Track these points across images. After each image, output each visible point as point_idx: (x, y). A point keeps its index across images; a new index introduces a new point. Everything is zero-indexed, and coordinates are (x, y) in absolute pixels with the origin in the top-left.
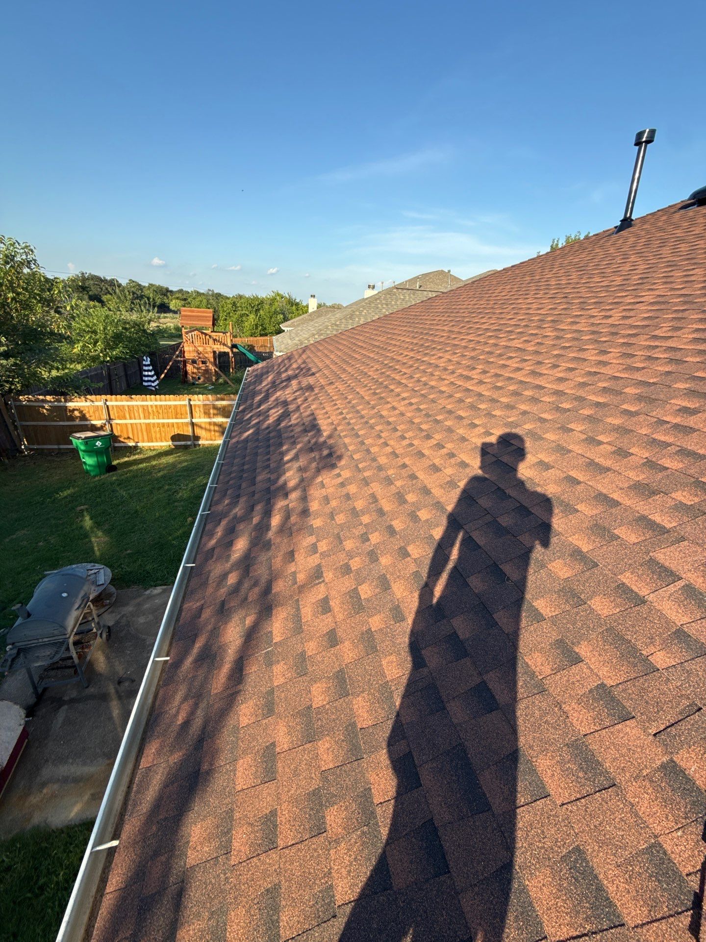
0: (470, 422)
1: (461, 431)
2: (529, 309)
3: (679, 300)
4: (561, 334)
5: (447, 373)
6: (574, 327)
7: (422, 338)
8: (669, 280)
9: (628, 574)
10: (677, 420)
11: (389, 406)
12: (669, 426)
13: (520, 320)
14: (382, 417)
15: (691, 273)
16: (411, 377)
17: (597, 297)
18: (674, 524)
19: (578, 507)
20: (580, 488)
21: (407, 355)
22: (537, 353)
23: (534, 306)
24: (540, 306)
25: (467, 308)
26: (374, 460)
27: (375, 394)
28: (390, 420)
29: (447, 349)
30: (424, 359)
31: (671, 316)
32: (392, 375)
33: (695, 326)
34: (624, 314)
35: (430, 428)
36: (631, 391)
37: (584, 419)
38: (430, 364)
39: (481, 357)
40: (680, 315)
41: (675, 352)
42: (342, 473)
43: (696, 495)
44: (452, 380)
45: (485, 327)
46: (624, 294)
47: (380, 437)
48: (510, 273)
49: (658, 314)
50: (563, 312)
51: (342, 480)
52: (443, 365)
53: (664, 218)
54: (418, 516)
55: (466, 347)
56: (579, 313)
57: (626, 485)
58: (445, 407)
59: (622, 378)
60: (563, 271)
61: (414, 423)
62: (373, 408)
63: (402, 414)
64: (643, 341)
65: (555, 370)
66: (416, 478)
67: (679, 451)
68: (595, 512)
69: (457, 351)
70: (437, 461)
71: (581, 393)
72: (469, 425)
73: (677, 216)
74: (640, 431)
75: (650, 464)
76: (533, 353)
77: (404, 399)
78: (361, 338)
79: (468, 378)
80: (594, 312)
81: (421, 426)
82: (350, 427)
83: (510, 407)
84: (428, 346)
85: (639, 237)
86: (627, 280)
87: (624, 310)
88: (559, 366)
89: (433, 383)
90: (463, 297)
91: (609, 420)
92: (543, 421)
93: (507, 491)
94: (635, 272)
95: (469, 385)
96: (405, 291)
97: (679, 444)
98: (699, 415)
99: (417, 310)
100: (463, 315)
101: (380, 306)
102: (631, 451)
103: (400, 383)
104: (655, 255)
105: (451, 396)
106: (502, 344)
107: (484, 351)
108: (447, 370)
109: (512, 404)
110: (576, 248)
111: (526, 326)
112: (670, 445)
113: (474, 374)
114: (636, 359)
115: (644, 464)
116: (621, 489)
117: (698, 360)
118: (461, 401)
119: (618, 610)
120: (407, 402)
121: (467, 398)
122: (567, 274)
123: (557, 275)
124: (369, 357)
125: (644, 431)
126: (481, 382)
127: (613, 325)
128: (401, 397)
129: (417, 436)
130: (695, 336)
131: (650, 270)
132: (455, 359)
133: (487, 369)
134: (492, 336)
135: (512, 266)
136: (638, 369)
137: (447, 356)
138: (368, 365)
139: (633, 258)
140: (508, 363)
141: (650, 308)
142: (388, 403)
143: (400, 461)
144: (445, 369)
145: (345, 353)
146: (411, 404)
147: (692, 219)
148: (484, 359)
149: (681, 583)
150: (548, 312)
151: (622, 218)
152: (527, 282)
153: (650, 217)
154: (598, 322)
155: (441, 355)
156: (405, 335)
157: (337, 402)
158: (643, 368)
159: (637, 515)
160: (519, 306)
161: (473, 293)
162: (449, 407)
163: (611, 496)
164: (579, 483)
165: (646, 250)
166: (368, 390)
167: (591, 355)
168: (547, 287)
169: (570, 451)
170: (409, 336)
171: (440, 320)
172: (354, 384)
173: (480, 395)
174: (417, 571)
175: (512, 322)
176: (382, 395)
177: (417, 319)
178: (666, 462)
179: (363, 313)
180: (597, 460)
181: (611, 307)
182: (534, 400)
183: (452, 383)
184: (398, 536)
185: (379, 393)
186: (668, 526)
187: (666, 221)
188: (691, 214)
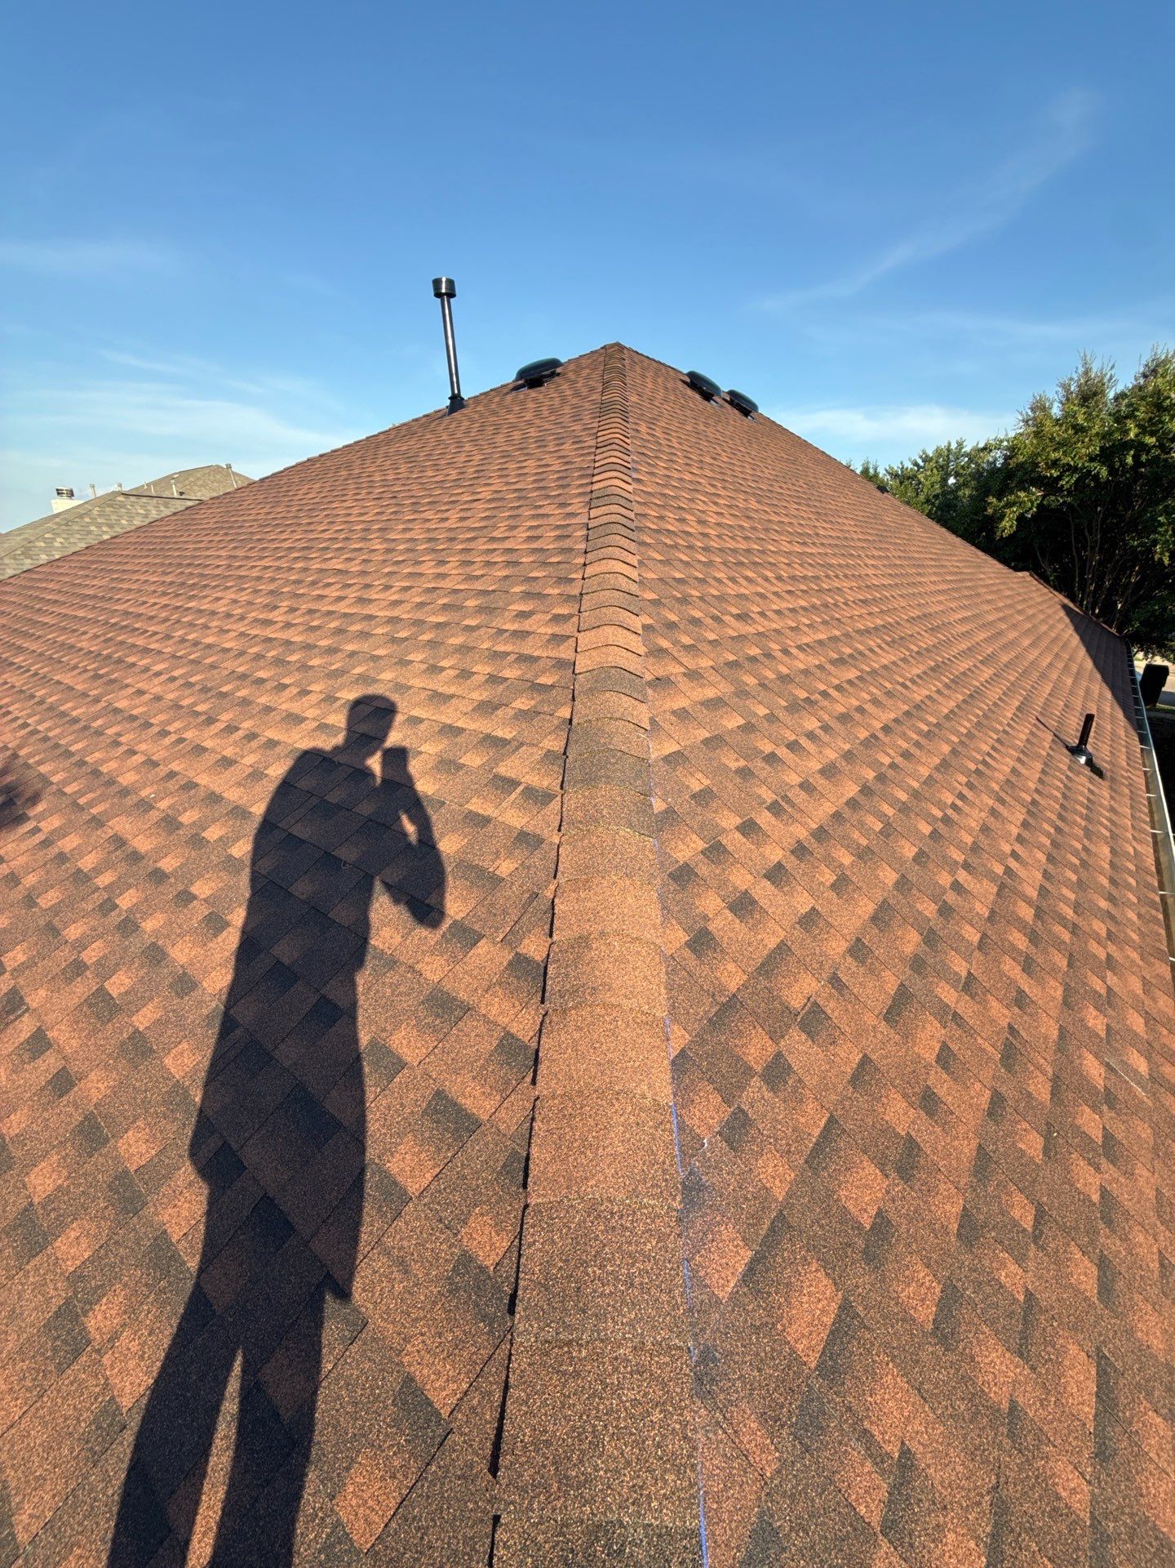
0: (276, 683)
1: (263, 700)
2: (349, 515)
3: (515, 495)
4: (392, 546)
5: (232, 620)
6: (407, 536)
7: (182, 573)
8: (505, 473)
9: (474, 800)
10: (515, 627)
11: (130, 690)
12: (507, 634)
13: (337, 531)
14: (117, 711)
15: (524, 464)
16: (168, 637)
17: (431, 496)
18: (514, 733)
19: (422, 749)
20: (422, 727)
21: (155, 604)
22: (363, 573)
23: (355, 511)
24: (362, 511)
25: (254, 520)
26: (111, 782)
27: (97, 677)
28: (135, 712)
29: (228, 584)
30: (190, 605)
31: (507, 514)
32: (129, 641)
33: (528, 524)
34: (462, 514)
35: (211, 708)
36: (471, 603)
37: (424, 646)
38: (201, 611)
39: (285, 590)
40: (514, 513)
41: (512, 553)
42: (42, 825)
43: (533, 699)
44: (242, 629)
45: (286, 545)
46: (462, 491)
47: (117, 744)
48: (318, 466)
49: (495, 513)
50: (392, 517)
51: (44, 837)
52: (224, 609)
53: (497, 399)
54: (204, 838)
55: (259, 578)
56: (412, 517)
57: (470, 708)
58: (234, 672)
59: (462, 590)
60: (389, 462)
61: (182, 707)
62: (97, 700)
63: (158, 698)
64: (480, 545)
65: (388, 593)
66: (197, 785)
67: (516, 659)
68: (441, 747)
69: (245, 586)
70: (229, 752)
71: (419, 615)
72: (275, 688)
73: (509, 398)
74: (481, 647)
75: (493, 679)
76: (359, 575)
77: (158, 674)
78: (50, 586)
79: (268, 623)
80: (428, 515)
81: (195, 709)
82: (49, 744)
83: (331, 651)
84: (194, 584)
85: (473, 421)
86: (463, 473)
87: (461, 510)
88: (392, 587)
89: (209, 640)
90: (248, 502)
91: (452, 641)
92: (375, 659)
94: (470, 463)
95: (269, 632)
96: (145, 500)
97: (517, 651)
98: (534, 616)
99: (167, 528)
100: (250, 530)
101: (93, 528)
102: (473, 670)
103: (146, 651)
104: (489, 444)
105: (242, 653)
106: (314, 567)
107: (288, 581)
108: (232, 616)
109: (335, 645)
110: (403, 432)
111: (347, 539)
112: (508, 654)
113: (277, 616)
114: (475, 566)
115: (487, 681)
116: (465, 714)
117: (531, 559)
118: (259, 657)
119: (466, 840)
120: (164, 677)
121: (268, 652)
122: (394, 466)
123: (383, 468)
124: (76, 617)
125: (485, 646)
126: (288, 625)
127: (450, 530)
128: (151, 673)
129: (189, 724)
130: (528, 534)
131: (484, 462)
132: (243, 597)
133: (295, 606)
134: (298, 558)
135: (321, 456)
136: (478, 578)
137: (230, 595)
138: (75, 631)
139: (467, 447)
140: (326, 592)
141: (486, 506)
142: (127, 686)
143: (162, 771)
144: (229, 615)
145: (17, 618)
146: (173, 679)
147: (523, 402)
148: (289, 592)
150: (374, 518)
151: (450, 395)
152: (342, 478)
153: (483, 397)
154: (434, 527)
155: (219, 595)
156: (147, 571)
157: (10, 709)
158: (482, 576)
159: (481, 736)
160: (335, 512)
161: (263, 496)
162: (241, 669)
163: (456, 725)
164: (421, 721)
165: (480, 437)
166: (80, 674)
167: (428, 569)
168: (371, 484)
169: (410, 687)
170: (154, 572)
171: (211, 541)
172: (46, 669)
173: (288, 643)
175: (326, 535)
176: (112, 677)
177: (168, 543)
178: (508, 673)
179: (57, 544)
180: (440, 690)
181: (447, 507)
182: (364, 635)
183: (242, 634)
184: (172, 880)
185: (107, 674)
186: (508, 736)
187: (499, 404)
188: (522, 397)
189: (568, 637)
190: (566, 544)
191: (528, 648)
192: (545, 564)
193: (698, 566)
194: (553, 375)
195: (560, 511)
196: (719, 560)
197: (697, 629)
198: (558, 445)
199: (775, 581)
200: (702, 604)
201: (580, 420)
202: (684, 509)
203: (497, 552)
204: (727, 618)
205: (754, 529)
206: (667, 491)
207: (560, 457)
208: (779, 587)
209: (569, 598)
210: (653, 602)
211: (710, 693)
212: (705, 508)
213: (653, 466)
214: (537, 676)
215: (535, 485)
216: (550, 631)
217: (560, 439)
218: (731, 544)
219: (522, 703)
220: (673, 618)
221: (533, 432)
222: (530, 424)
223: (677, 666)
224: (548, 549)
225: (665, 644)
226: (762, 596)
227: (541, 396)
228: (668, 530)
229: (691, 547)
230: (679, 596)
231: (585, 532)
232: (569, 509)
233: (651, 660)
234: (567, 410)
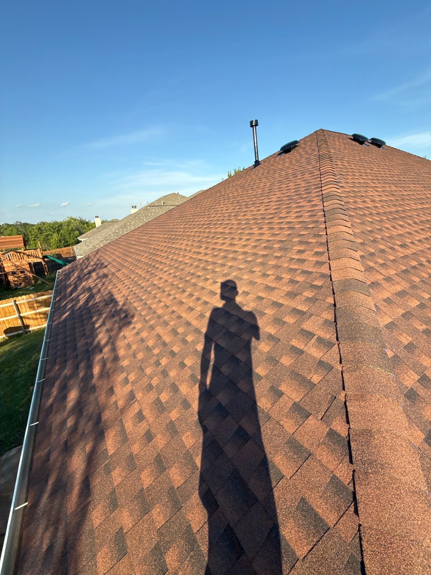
0: (205, 277)
1: (201, 284)
2: (222, 210)
3: (287, 198)
4: (240, 222)
5: (187, 252)
6: (245, 218)
7: (170, 234)
8: (281, 189)
9: (294, 340)
10: (297, 257)
11: (158, 277)
12: (295, 260)
13: (219, 217)
14: (154, 285)
15: (288, 185)
16: (168, 258)
17: (252, 201)
18: (307, 308)
19: (266, 312)
20: (265, 301)
21: (163, 245)
22: (231, 233)
23: (225, 209)
24: (227, 208)
25: (190, 214)
26: (155, 312)
27: (148, 272)
28: (160, 286)
29: (185, 238)
30: (173, 246)
31: (285, 207)
32: (156, 259)
33: (295, 210)
34: (265, 208)
35: (183, 286)
36: (276, 246)
37: (259, 265)
38: (177, 248)
39: (203, 240)
40: (288, 206)
41: (290, 223)
42: (136, 326)
43: (313, 292)
44: (191, 255)
45: (202, 223)
46: (264, 198)
47: (155, 298)
48: (209, 192)
49: (280, 206)
50: (238, 210)
51: (137, 331)
52: (184, 247)
53: (273, 160)
54: (186, 340)
55: (194, 236)
56: (246, 210)
57: (284, 294)
58: (189, 272)
59: (271, 240)
60: (234, 189)
61: (174, 285)
62: (148, 281)
63: (166, 281)
64: (276, 220)
65: (241, 241)
66: (182, 317)
67: (301, 272)
68: (273, 312)
69: (190, 239)
70: (191, 305)
71: (255, 251)
72: (204, 279)
73: (277, 158)
75: (292, 281)
76: (229, 234)
77: (166, 272)
78: (133, 239)
79: (199, 253)
80: (252, 209)
81: (178, 286)
82: (136, 295)
83: (223, 265)
84: (174, 238)
85: (264, 170)
86: (264, 191)
87: (265, 206)
88: (242, 239)
89: (180, 259)
90: (188, 207)
91: (270, 263)
92: (240, 269)
93: (230, 312)
94: (266, 187)
95: (200, 257)
96: (155, 207)
97: (301, 268)
98: (306, 252)
99: (164, 218)
100: (189, 218)
101: (141, 218)
102: (282, 276)
103: (161, 263)
104: (273, 178)
105: (191, 265)
106: (212, 231)
107: (204, 237)
108: (187, 250)
109: (224, 263)
110: (238, 177)
111: (223, 220)
112: (297, 270)
113: (202, 250)
114: (275, 230)
115: (289, 282)
116: (282, 297)
117: (300, 226)
118: (197, 267)
119: (293, 360)
120: (168, 273)
121: (200, 265)
122: (236, 190)
123: (232, 191)
124: (140, 250)
125: (286, 265)
126: (206, 254)
127: (262, 214)
128: (164, 271)
129: (177, 292)
130: (296, 215)
131: (272, 185)
132: (190, 243)
133: (208, 246)
134: (207, 227)
135: (210, 188)
136: (277, 235)
137: (185, 242)
138: (140, 255)
139: (264, 180)
140: (218, 241)
141: (276, 204)
142: (157, 276)
143: (170, 310)
144: (186, 250)
145: (125, 250)
146: (170, 274)
147: (284, 160)
148: (205, 241)
149: (315, 337)
150: (231, 211)
151: (255, 161)
152: (218, 196)
153: (267, 159)
154: (255, 213)
155: (182, 242)
156: (159, 234)
157: (125, 282)
158: (279, 234)
159: (291, 308)
160: (217, 209)
161: (192, 205)
162: (192, 271)
163: (279, 302)
164: (263, 299)
165: (268, 175)
166: (143, 270)
167: (256, 231)
168: (229, 198)
169: (256, 283)
170: (161, 234)
171: (177, 222)
172: (133, 268)
173: (207, 261)
174: (192, 374)
175: (215, 219)
176: (152, 272)
177: (164, 223)
178: (298, 279)
179: (132, 223)
180: (269, 285)
181: (259, 205)
182: (234, 259)
183: (191, 257)
184: (177, 356)
185: (151, 271)
186: (305, 310)
187: (274, 161)
188: (282, 157)
189: (325, 263)
190: (315, 219)
191: (306, 267)
192: (306, 228)
193: (377, 223)
194: (295, 147)
195: (309, 204)
196: (385, 218)
197: (384, 255)
198: (302, 175)
199: (414, 225)
200: (383, 242)
201: (311, 164)
202: (364, 196)
203: (283, 224)
204: (396, 247)
205: (397, 200)
206: (355, 189)
207: (304, 181)
208: (417, 228)
209: (321, 244)
210: (361, 244)
211: (399, 288)
212: (373, 194)
213: (346, 179)
214: (313, 281)
215: (295, 193)
216: (315, 259)
217: (303, 173)
218: (388, 209)
219: (308, 294)
220: (372, 250)
221: (290, 171)
222: (288, 168)
223: (380, 275)
224: (306, 221)
225: (371, 264)
226: (410, 233)
227: (291, 156)
228: (359, 208)
229: (371, 214)
230: (372, 239)
231: (323, 213)
232: (313, 203)
233: (367, 273)
234: (303, 160)
